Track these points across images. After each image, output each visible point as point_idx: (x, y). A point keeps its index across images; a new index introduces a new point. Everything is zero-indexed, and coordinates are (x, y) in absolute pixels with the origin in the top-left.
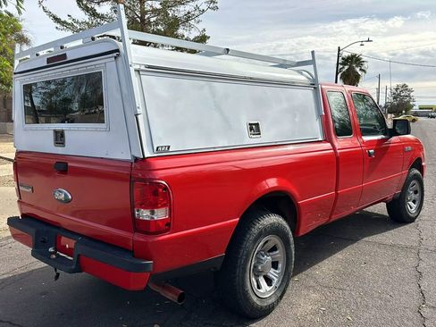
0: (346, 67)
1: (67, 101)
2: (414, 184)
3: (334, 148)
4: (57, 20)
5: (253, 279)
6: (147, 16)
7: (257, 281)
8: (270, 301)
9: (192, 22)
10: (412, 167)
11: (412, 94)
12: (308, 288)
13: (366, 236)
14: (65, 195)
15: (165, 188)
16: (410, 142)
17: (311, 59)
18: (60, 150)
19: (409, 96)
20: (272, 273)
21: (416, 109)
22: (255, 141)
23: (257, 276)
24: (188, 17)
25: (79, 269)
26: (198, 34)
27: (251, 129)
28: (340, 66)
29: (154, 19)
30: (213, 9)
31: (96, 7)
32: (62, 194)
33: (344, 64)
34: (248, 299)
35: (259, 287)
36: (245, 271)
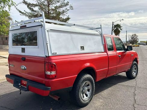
0: (115, 28)
1: (23, 38)
2: (135, 66)
3: (107, 54)
4: (20, 12)
5: (82, 94)
6: (50, 11)
7: (83, 95)
8: (87, 102)
9: (65, 13)
10: (134, 61)
11: (137, 37)
12: (99, 98)
13: (119, 83)
14: (24, 67)
15: (55, 65)
16: (133, 53)
17: (100, 27)
18: (23, 54)
19: (137, 38)
20: (88, 93)
21: (139, 42)
22: (83, 52)
23: (83, 94)
24: (63, 12)
25: (28, 90)
26: (67, 17)
27: (81, 48)
28: (113, 28)
29: (52, 12)
30: (71, 9)
31: (33, 8)
32: (23, 67)
33: (115, 27)
34: (80, 100)
35: (83, 97)
36: (79, 91)
